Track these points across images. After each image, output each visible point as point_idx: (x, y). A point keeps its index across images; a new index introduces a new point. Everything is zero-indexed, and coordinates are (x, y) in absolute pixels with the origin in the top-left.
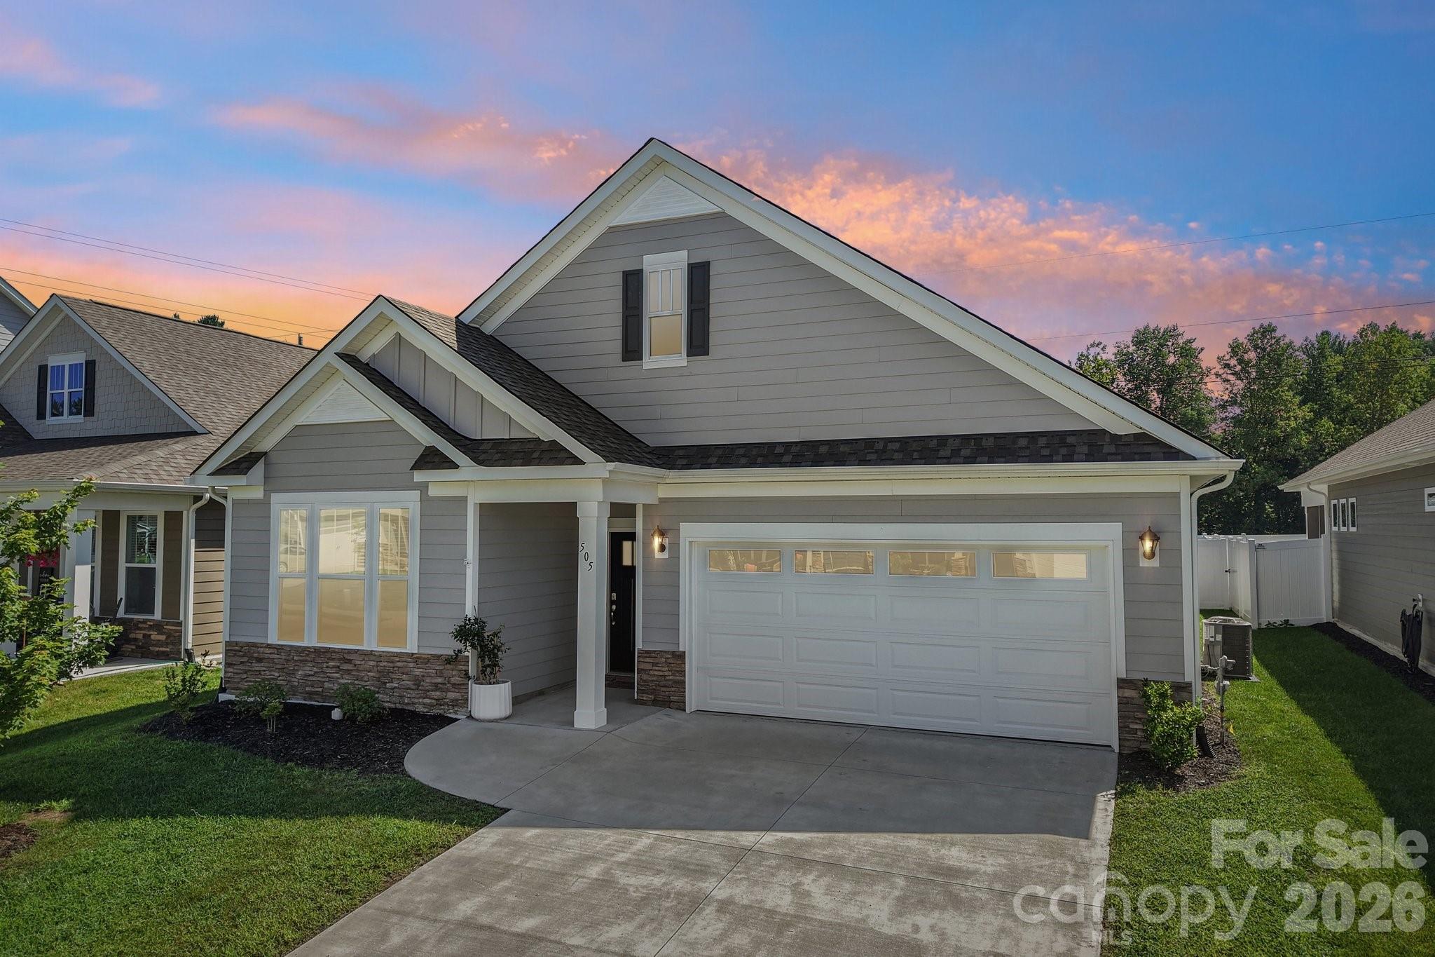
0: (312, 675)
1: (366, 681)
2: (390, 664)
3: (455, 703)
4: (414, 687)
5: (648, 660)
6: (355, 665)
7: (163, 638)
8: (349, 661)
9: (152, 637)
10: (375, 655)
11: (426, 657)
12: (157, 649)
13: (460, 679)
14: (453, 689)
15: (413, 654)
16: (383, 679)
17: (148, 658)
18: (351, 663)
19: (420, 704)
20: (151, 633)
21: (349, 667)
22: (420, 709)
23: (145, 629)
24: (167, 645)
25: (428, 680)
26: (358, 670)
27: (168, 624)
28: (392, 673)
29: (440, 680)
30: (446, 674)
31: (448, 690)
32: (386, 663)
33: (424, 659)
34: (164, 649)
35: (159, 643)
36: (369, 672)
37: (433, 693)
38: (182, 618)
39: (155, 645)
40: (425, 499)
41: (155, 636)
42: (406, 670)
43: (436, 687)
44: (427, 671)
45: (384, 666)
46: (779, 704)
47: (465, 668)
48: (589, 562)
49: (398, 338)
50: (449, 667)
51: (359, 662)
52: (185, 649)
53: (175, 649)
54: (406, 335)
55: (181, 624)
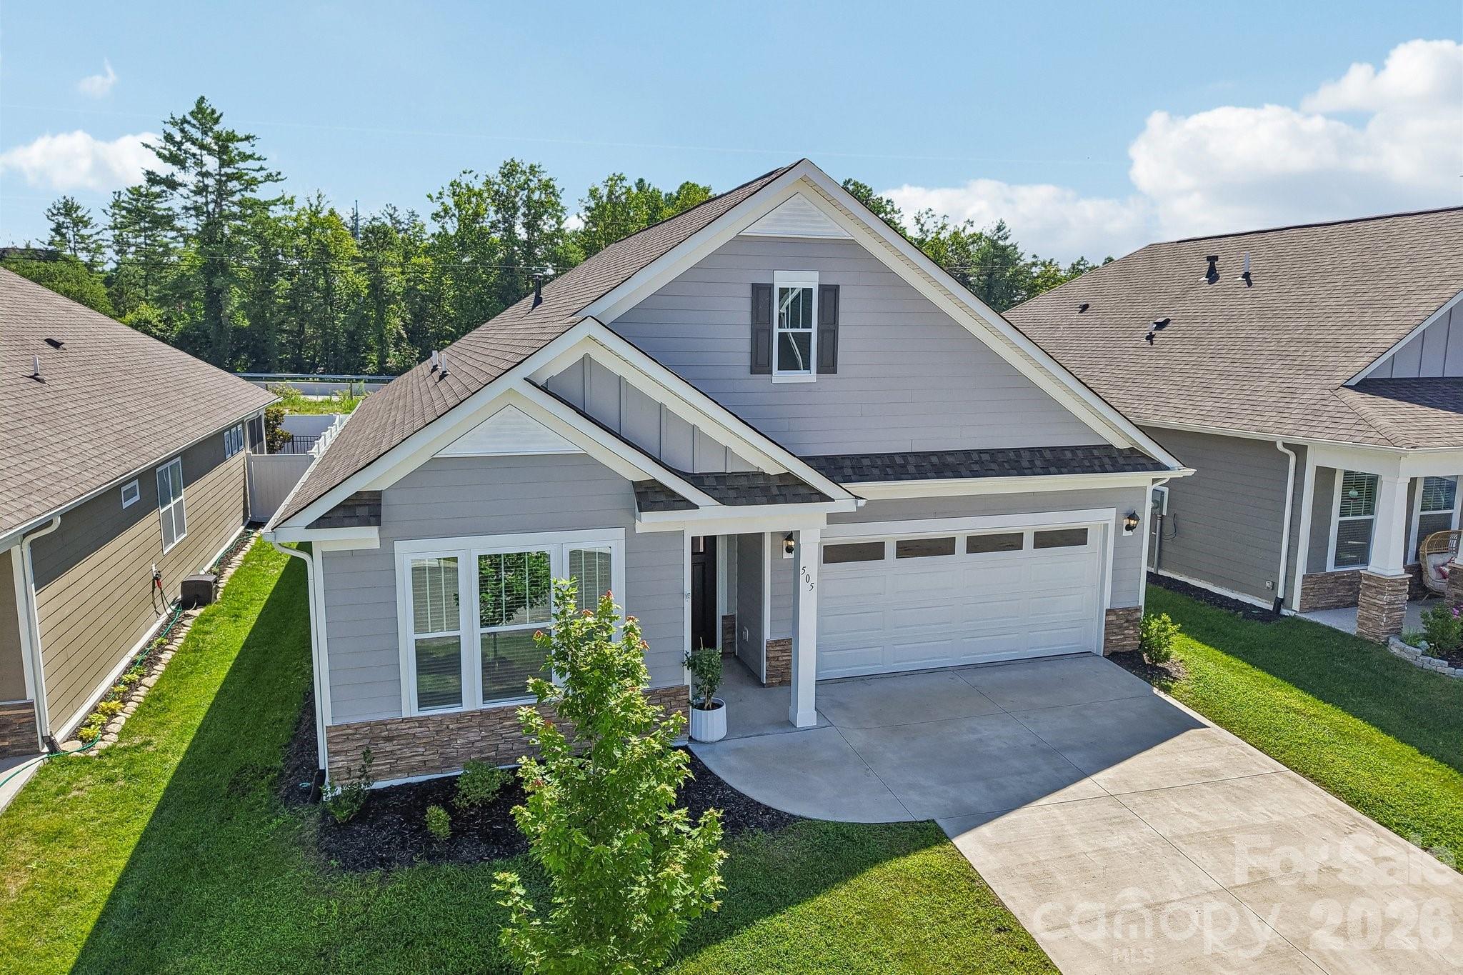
0: (478, 741)
5: (778, 648)
13: (680, 708)
38: (30, 695)
40: (631, 535)
46: (879, 664)
47: (685, 697)
48: (810, 583)
49: (586, 361)
50: (666, 699)
51: (549, 715)
52: (43, 737)
53: (22, 740)
54: (599, 356)
55: (31, 705)
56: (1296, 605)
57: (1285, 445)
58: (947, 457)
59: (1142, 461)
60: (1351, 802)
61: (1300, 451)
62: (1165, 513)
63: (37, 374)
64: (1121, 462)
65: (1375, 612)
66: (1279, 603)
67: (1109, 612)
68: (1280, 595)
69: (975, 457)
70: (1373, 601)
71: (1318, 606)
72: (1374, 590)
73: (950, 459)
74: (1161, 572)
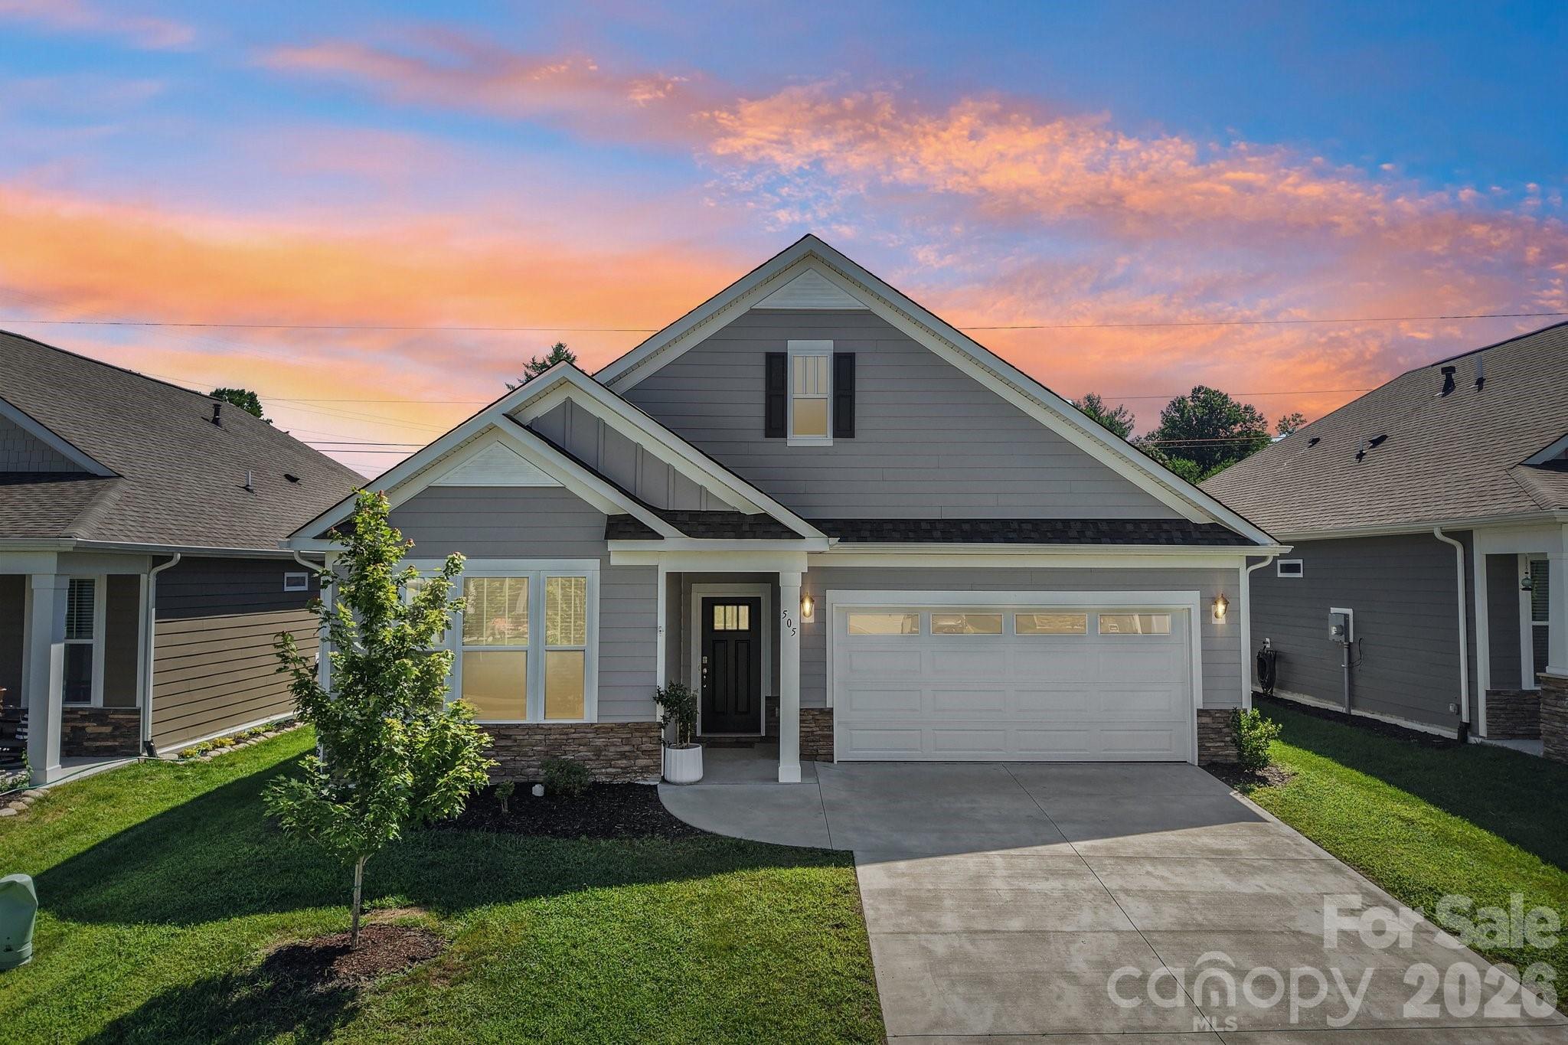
1: (532, 756)
2: (562, 737)
3: (645, 770)
4: (594, 758)
6: (516, 741)
7: (108, 729)
8: (508, 737)
9: (88, 730)
10: (542, 728)
11: (610, 726)
12: (98, 744)
13: (653, 746)
14: (643, 757)
15: (592, 724)
16: (554, 753)
17: (80, 755)
18: (510, 739)
19: (602, 774)
20: (87, 724)
21: (509, 743)
22: (603, 779)
23: (75, 720)
24: (113, 737)
25: (612, 749)
26: (518, 746)
27: (116, 712)
28: (565, 745)
29: (627, 748)
30: (635, 741)
31: (637, 758)
32: (557, 736)
33: (607, 728)
34: (110, 744)
35: (98, 737)
36: (534, 746)
37: (620, 762)
38: (139, 704)
39: (95, 740)
40: (606, 568)
41: (91, 728)
42: (585, 741)
43: (623, 755)
44: (611, 740)
45: (556, 739)
47: (657, 734)
48: (791, 628)
49: (569, 404)
50: (638, 734)
51: (521, 737)
52: (144, 742)
53: (129, 742)
54: (580, 400)
55: (138, 712)
56: (1483, 730)
57: (1445, 534)
58: (982, 525)
59: (1224, 536)
60: (1389, 888)
61: (1465, 537)
62: (1351, 640)
63: (248, 485)
64: (1194, 536)
65: (1558, 724)
66: (1466, 729)
67: (1201, 713)
68: (1465, 719)
69: (1015, 526)
70: (1554, 709)
71: (1516, 732)
72: (1553, 696)
73: (982, 526)
74: (1354, 712)
